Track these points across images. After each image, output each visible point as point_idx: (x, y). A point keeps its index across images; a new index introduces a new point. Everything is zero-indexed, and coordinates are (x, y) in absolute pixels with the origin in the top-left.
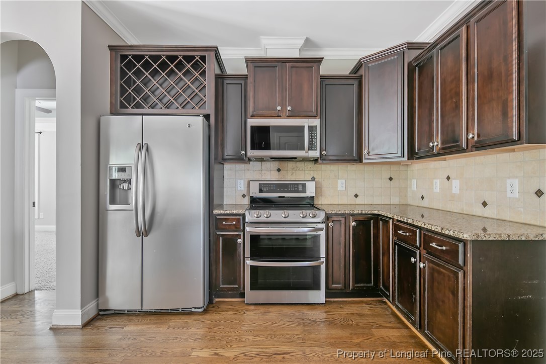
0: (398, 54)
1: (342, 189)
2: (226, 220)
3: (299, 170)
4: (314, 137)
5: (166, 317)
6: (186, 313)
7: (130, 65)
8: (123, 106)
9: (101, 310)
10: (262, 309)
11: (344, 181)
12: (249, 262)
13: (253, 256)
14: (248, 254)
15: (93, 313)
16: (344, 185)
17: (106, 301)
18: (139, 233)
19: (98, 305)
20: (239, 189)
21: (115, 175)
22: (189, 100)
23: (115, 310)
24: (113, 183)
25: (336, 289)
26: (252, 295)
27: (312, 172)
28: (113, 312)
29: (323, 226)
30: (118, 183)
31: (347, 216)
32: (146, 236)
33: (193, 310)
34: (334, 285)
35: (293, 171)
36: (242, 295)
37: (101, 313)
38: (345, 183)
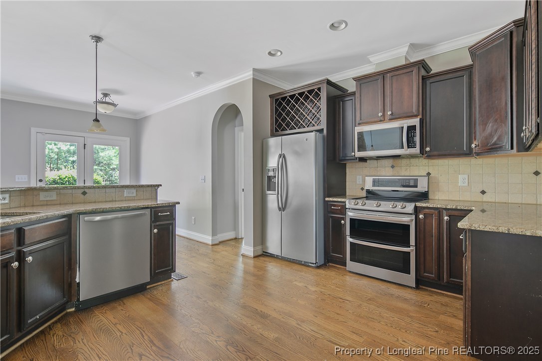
0: (505, 36)
1: (463, 185)
2: (334, 206)
3: (413, 166)
4: (414, 135)
5: (293, 264)
6: (305, 265)
7: (280, 104)
8: (277, 131)
9: (264, 252)
10: (357, 277)
11: (466, 177)
12: (349, 240)
13: (352, 236)
14: (348, 232)
15: (260, 253)
16: (466, 181)
17: (267, 248)
18: (280, 209)
19: (262, 249)
20: (358, 183)
21: (271, 174)
22: (311, 120)
23: (271, 254)
24: (269, 178)
25: (428, 278)
26: (351, 265)
27: (427, 167)
28: (269, 255)
29: (413, 217)
30: (272, 178)
31: (441, 210)
32: (283, 211)
33: (310, 264)
34: (425, 274)
35: (407, 167)
36: (344, 264)
37: (264, 253)
38: (467, 179)
